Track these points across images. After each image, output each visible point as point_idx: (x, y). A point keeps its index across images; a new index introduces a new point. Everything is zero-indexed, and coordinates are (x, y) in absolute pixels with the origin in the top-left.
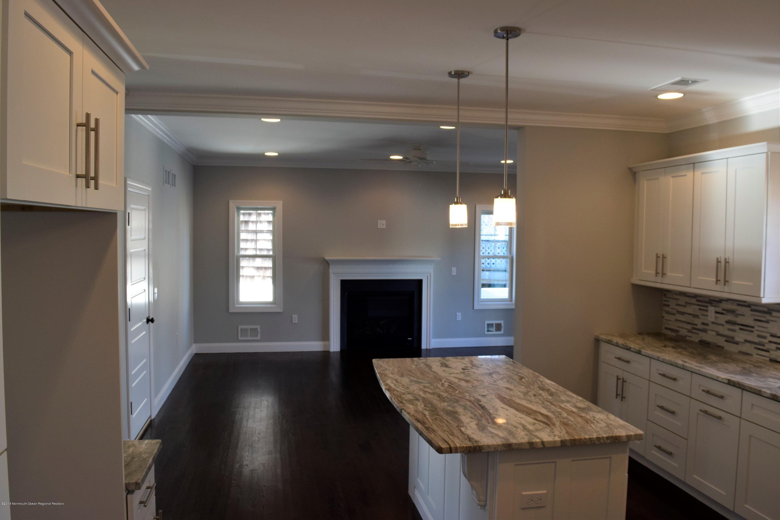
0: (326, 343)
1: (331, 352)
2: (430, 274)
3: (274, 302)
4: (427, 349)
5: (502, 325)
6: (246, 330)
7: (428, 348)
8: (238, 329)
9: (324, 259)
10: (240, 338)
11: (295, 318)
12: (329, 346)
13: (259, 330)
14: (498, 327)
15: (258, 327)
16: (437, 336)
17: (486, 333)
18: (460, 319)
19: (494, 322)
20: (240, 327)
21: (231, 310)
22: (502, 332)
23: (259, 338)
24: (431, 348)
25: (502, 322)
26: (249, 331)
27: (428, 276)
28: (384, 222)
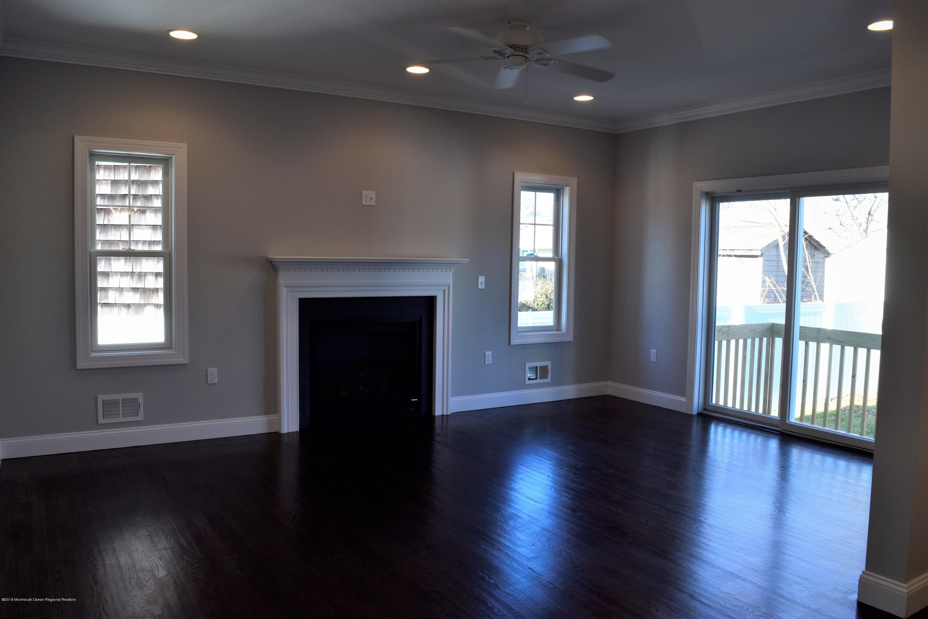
0: (273, 417)
1: (284, 434)
2: (449, 286)
3: (168, 344)
4: (443, 416)
5: (549, 368)
6: (115, 403)
7: (445, 413)
8: (97, 400)
9: (268, 259)
10: (101, 420)
11: (213, 374)
12: (279, 422)
13: (141, 401)
14: (543, 372)
15: (140, 396)
16: (458, 392)
17: (528, 382)
18: (490, 362)
19: (538, 364)
20: (101, 398)
21: (81, 365)
22: (548, 380)
23: (141, 417)
24: (449, 413)
25: (548, 363)
26: (121, 404)
27: (444, 291)
28: (372, 194)
